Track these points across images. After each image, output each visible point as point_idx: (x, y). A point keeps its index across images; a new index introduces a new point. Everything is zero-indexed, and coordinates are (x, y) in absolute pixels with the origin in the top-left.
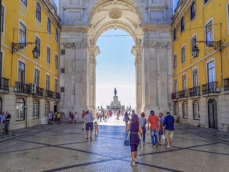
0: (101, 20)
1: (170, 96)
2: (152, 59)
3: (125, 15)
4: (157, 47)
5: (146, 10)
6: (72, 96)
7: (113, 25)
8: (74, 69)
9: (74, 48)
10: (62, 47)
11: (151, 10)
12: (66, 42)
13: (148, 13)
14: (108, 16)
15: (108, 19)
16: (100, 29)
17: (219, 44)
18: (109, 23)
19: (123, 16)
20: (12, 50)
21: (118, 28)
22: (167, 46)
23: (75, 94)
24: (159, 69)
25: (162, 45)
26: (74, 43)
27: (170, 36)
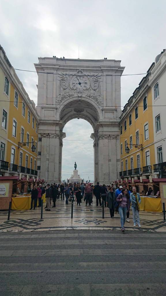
0: (68, 113)
1: (119, 174)
2: (105, 146)
3: (86, 110)
4: (109, 138)
5: (101, 111)
6: (46, 173)
7: (77, 116)
8: (48, 153)
9: (48, 137)
10: (40, 136)
11: (105, 111)
12: (42, 132)
13: (103, 113)
14: (73, 111)
15: (73, 112)
16: (66, 119)
17: (141, 146)
18: (74, 114)
19: (85, 111)
20: (18, 146)
21: (81, 118)
22: (116, 137)
23: (48, 171)
24: (110, 154)
25: (113, 137)
26: (49, 134)
27: (118, 130)
